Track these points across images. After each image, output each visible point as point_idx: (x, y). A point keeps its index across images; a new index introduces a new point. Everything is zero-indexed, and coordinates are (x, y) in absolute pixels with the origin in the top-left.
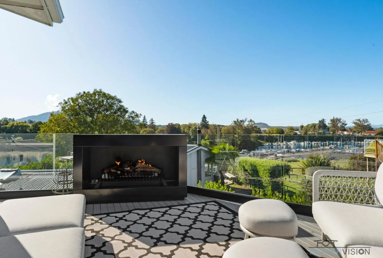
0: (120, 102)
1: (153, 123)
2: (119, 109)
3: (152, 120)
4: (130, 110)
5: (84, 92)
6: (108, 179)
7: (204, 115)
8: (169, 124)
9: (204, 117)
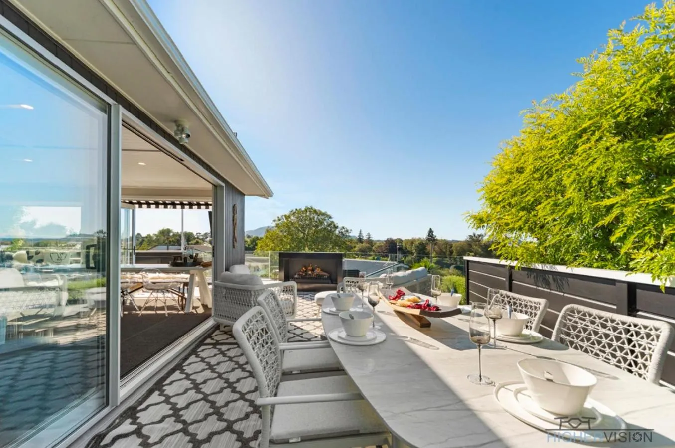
0: (330, 217)
1: (370, 238)
2: (329, 225)
3: (369, 235)
4: (340, 226)
5: (296, 209)
6: (298, 278)
7: (431, 229)
8: (388, 239)
9: (431, 231)
